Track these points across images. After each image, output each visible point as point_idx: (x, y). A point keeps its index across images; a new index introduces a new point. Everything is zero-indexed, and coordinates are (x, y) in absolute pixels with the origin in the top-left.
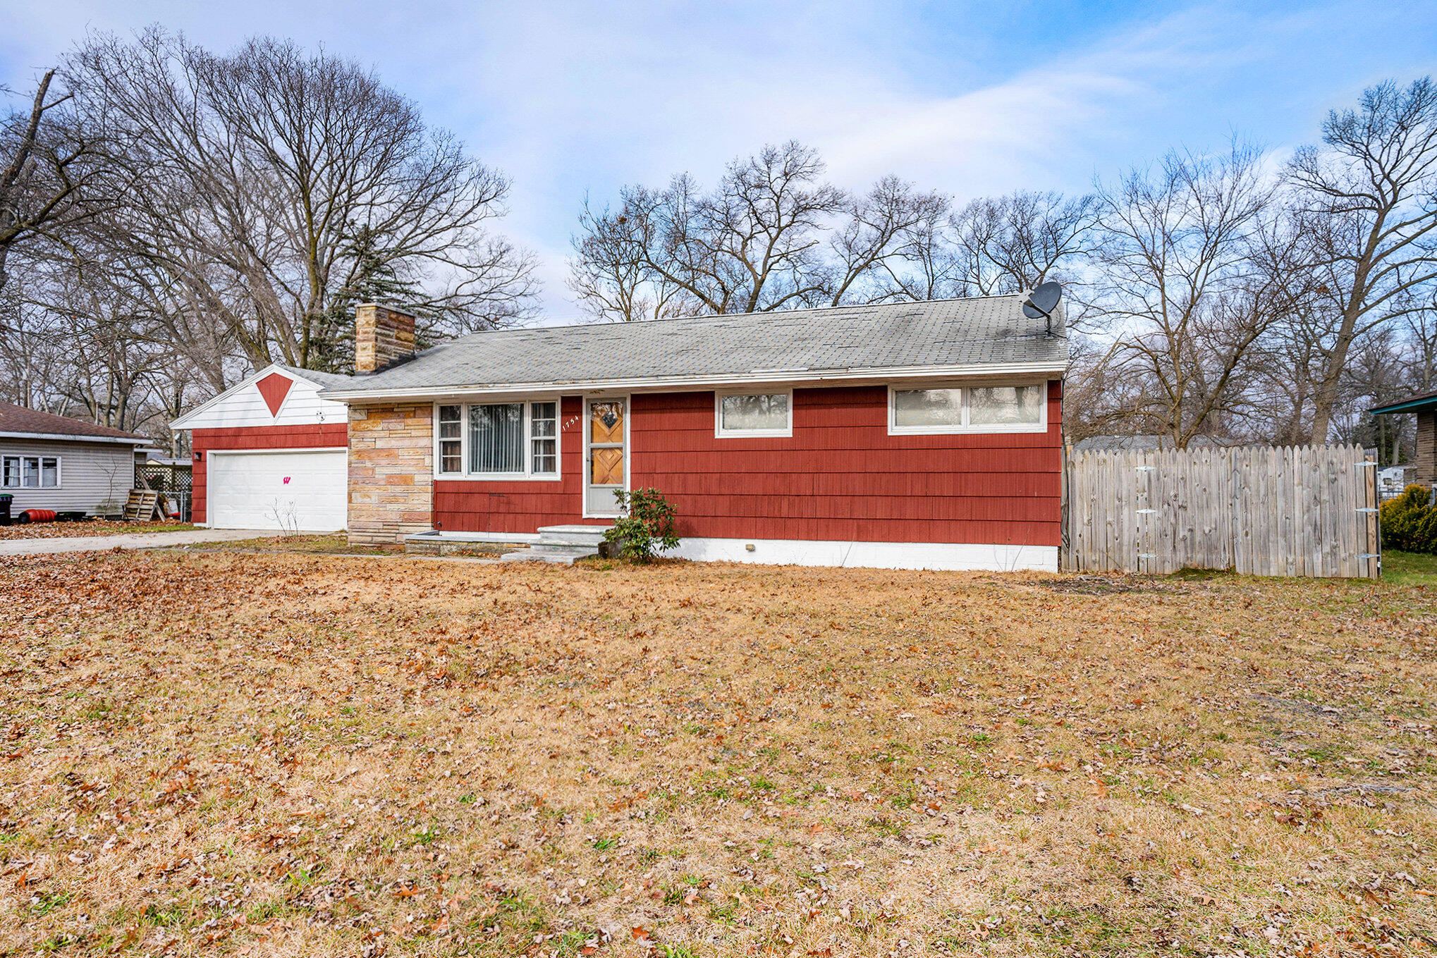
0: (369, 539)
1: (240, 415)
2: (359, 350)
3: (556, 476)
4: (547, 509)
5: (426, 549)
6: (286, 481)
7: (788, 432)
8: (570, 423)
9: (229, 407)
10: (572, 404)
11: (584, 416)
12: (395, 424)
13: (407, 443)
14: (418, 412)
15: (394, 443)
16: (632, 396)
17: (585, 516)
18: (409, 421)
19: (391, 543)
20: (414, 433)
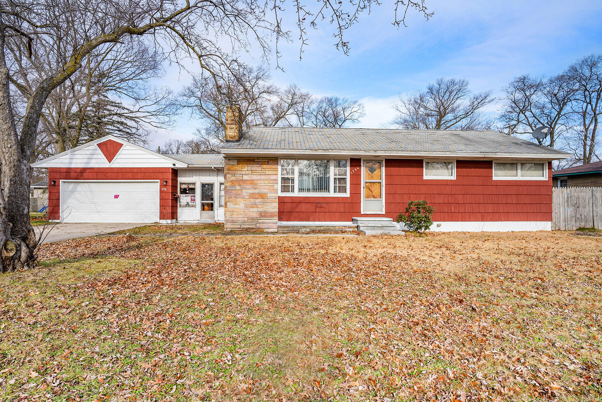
0: (239, 226)
1: (85, 161)
2: (228, 129)
3: (347, 195)
4: (342, 210)
5: (291, 230)
6: (116, 197)
7: (454, 178)
8: (355, 171)
9: (78, 156)
10: (355, 162)
11: (362, 168)
12: (256, 167)
13: (263, 177)
14: (271, 162)
15: (254, 177)
16: (386, 159)
17: (362, 213)
18: (265, 166)
19: (253, 228)
20: (267, 173)
